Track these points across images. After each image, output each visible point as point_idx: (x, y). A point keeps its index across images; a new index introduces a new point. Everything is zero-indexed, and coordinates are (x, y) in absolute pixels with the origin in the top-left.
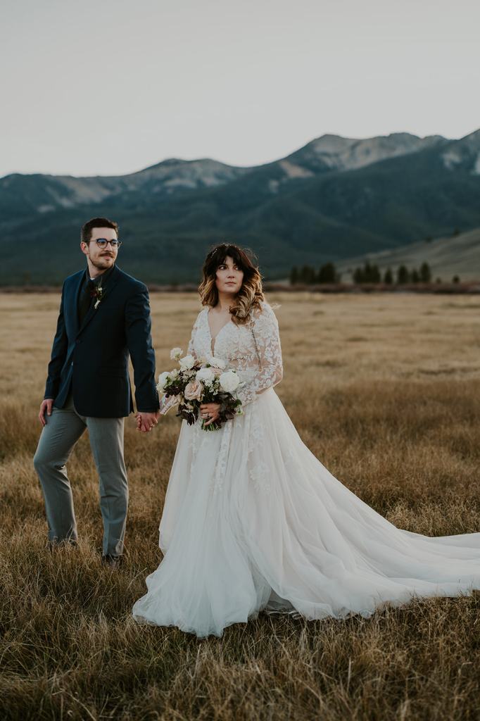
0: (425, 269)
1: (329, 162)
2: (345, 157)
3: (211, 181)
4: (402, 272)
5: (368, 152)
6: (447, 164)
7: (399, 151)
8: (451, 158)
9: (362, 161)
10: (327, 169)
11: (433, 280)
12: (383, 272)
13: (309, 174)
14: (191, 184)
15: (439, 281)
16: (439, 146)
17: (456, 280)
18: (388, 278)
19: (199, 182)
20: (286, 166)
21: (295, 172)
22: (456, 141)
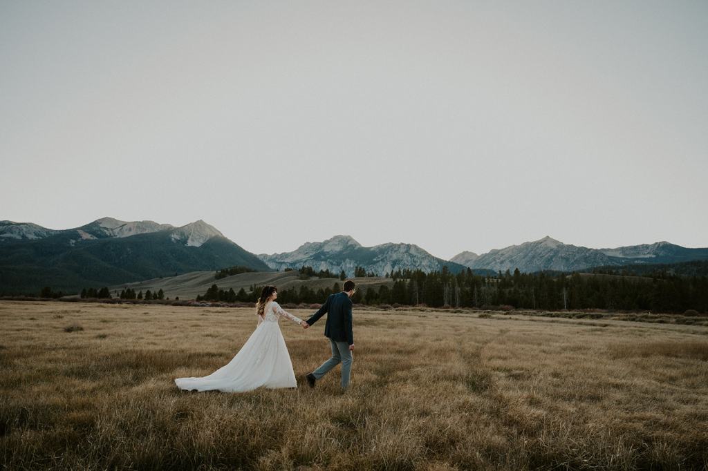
0: (161, 292)
1: (107, 233)
2: (116, 231)
3: (31, 236)
4: (148, 293)
5: (130, 230)
6: (173, 239)
7: (147, 231)
8: (175, 237)
9: (127, 234)
10: (107, 236)
11: (165, 298)
12: (137, 293)
13: (95, 238)
14: (19, 238)
15: (168, 299)
16: (170, 230)
17: (177, 298)
18: (140, 296)
19: (23, 236)
20: (80, 232)
21: (86, 236)
22: (178, 228)
